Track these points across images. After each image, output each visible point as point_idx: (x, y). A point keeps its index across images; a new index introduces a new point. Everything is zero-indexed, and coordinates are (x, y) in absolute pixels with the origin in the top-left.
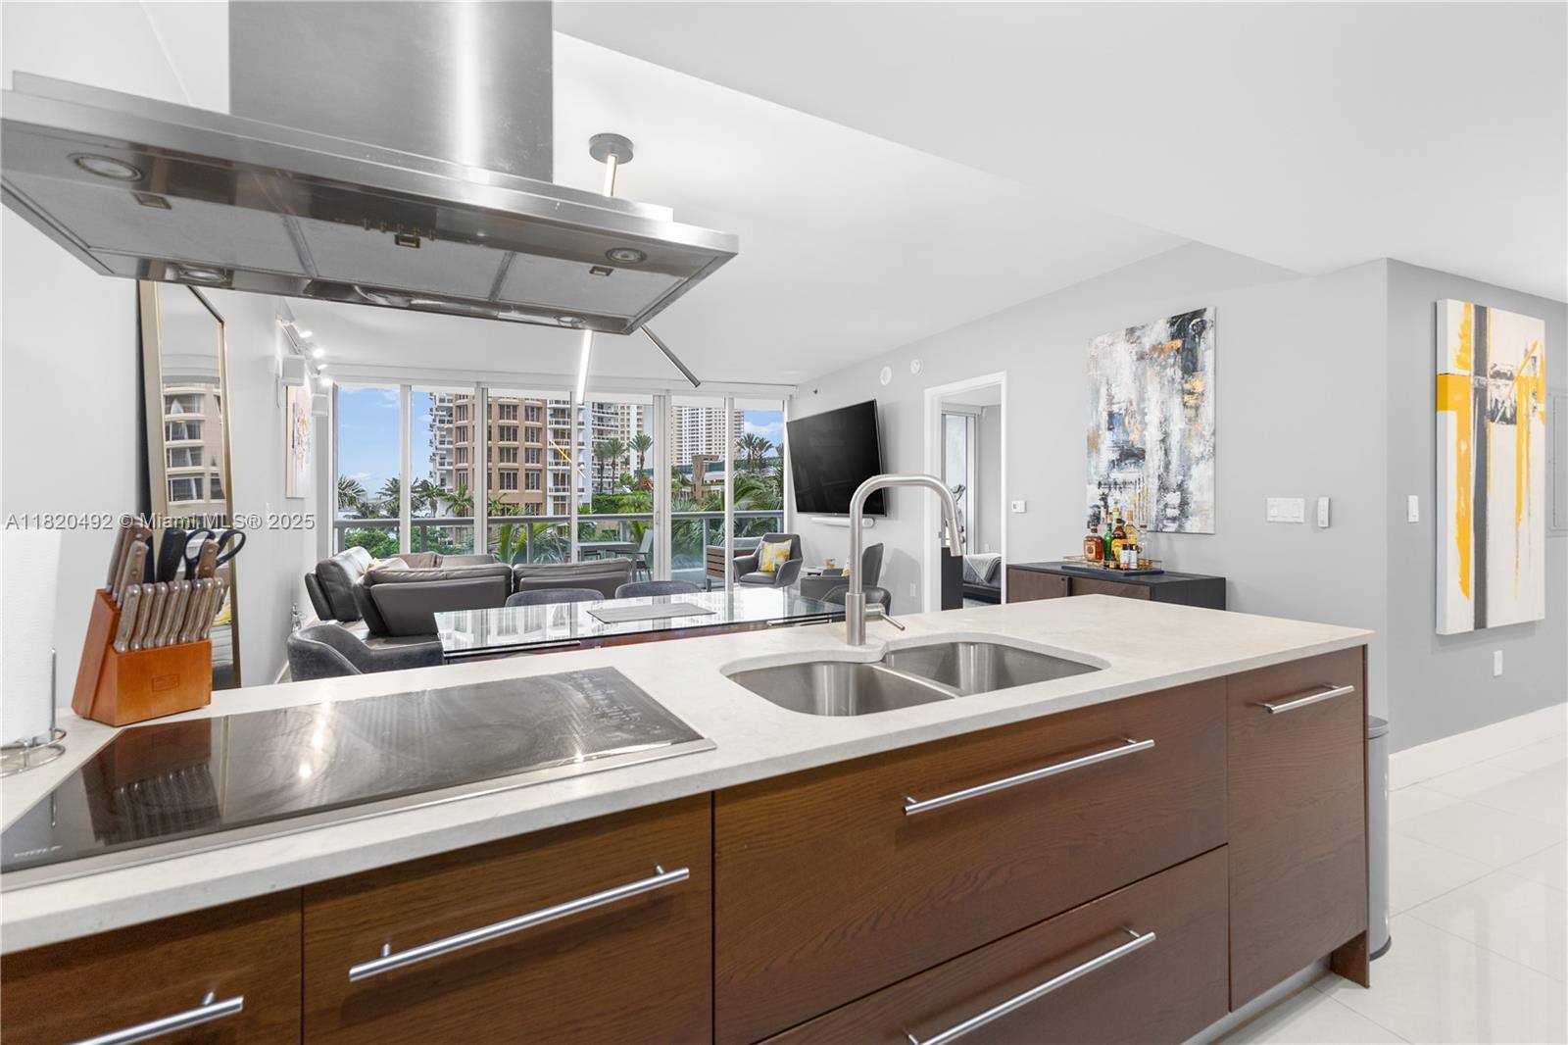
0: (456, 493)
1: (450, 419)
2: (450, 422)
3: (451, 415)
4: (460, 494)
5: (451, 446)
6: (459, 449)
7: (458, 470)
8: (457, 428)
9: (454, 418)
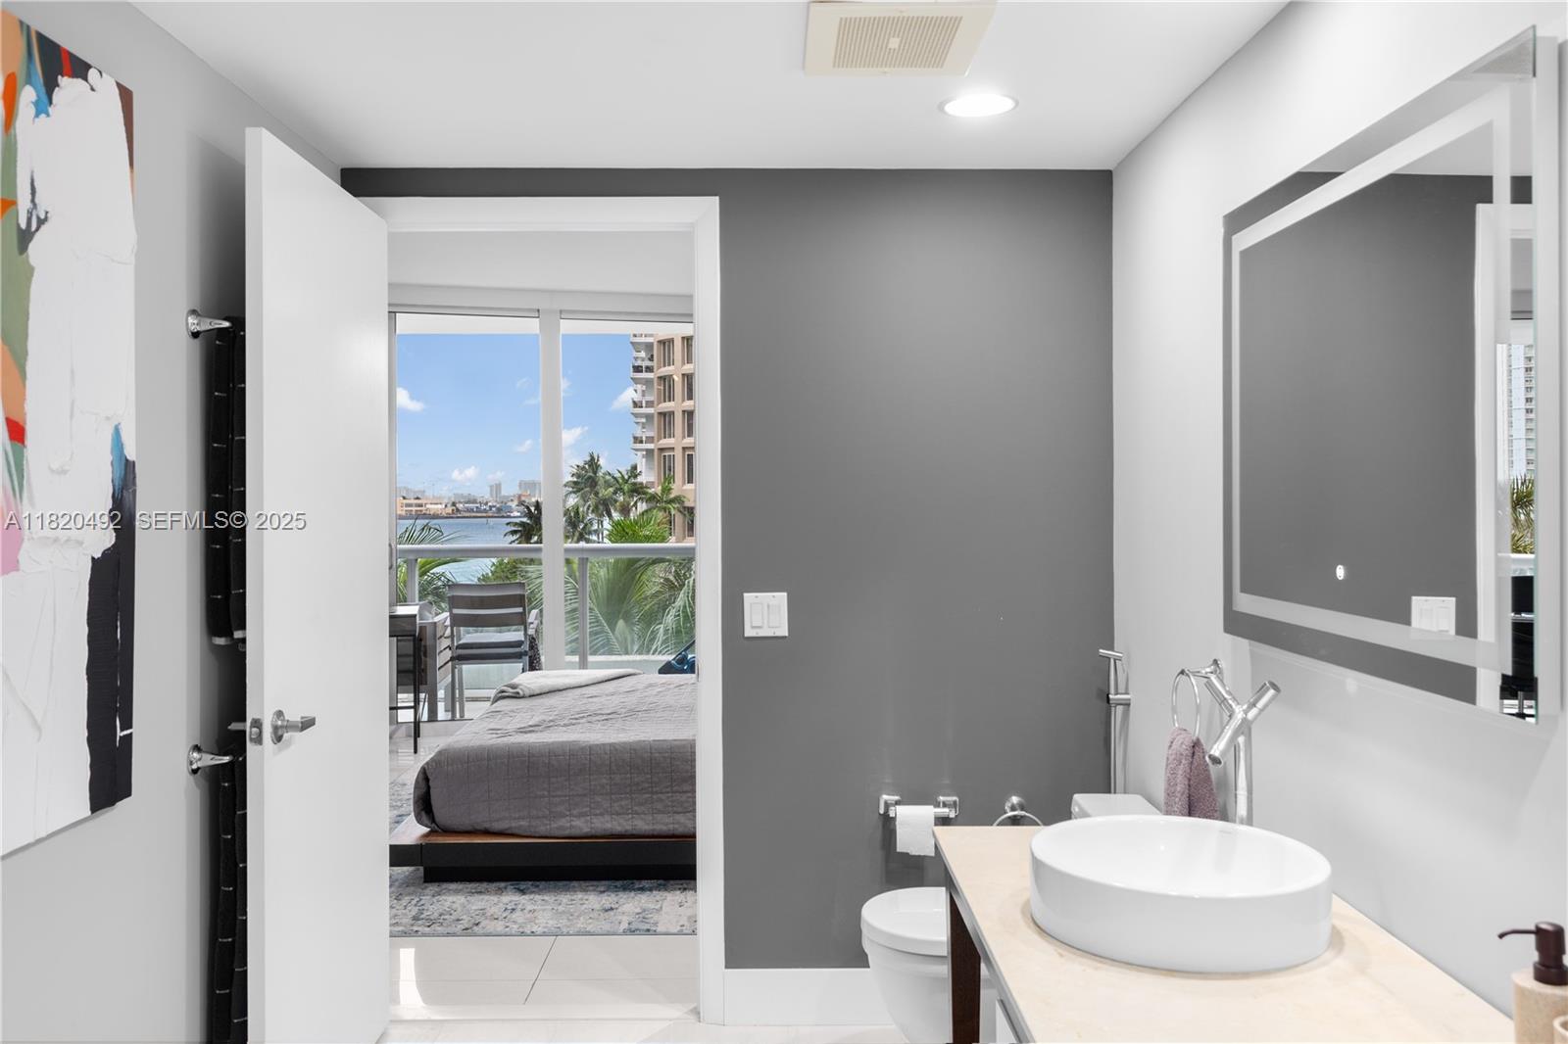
0: (657, 490)
1: (649, 363)
2: (649, 369)
3: (651, 359)
4: (663, 491)
5: (651, 410)
6: (662, 415)
7: (661, 450)
8: (660, 378)
9: (654, 364)
